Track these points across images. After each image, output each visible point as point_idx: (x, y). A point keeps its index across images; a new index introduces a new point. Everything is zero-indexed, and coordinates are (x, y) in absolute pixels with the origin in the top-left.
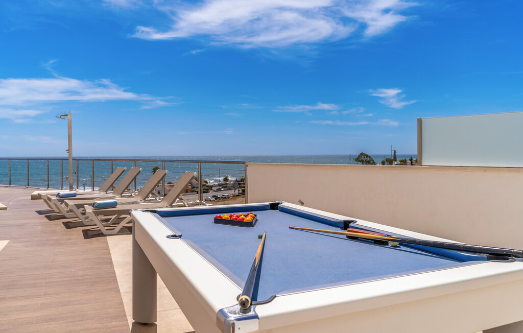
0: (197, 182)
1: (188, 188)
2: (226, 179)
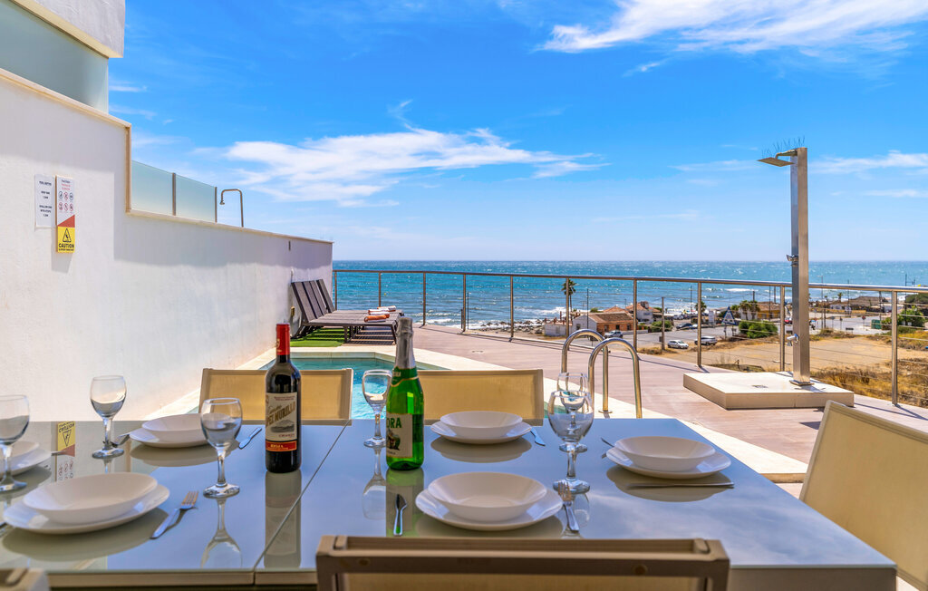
0: (645, 311)
1: (630, 322)
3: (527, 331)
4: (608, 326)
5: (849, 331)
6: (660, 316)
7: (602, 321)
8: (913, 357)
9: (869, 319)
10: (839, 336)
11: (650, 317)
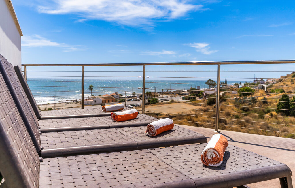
0: (117, 95)
1: (113, 99)
2: (134, 94)
3: (76, 103)
4: (106, 101)
5: (178, 101)
6: (121, 97)
7: (104, 99)
8: (199, 108)
9: (182, 97)
10: (176, 102)
11: (118, 98)
